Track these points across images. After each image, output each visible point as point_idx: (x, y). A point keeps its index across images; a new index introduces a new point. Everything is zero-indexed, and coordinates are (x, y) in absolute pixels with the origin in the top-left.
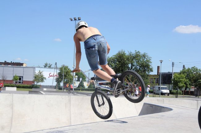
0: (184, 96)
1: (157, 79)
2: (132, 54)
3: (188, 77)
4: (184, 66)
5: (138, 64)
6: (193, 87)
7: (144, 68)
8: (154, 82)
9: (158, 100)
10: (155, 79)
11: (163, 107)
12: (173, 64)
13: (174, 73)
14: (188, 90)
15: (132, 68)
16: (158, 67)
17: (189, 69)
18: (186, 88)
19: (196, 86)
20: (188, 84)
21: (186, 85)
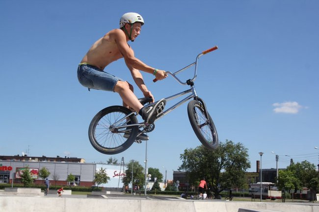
0: (294, 200)
1: (257, 178)
2: (222, 144)
3: (297, 174)
4: (292, 160)
5: (230, 158)
6: (305, 188)
7: (239, 163)
8: (253, 181)
9: (258, 205)
10: (254, 177)
12: (277, 157)
13: (279, 169)
14: (298, 192)
15: (222, 163)
16: (258, 162)
17: (298, 164)
18: (296, 190)
19: (309, 187)
20: (298, 184)
21: (296, 186)
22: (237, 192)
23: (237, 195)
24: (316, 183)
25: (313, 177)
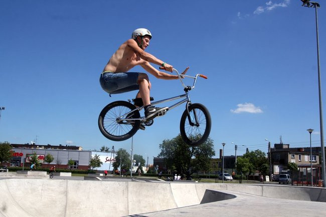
0: (249, 181)
1: (220, 163)
2: (193, 137)
3: (252, 161)
4: (247, 149)
6: (257, 171)
7: (206, 152)
8: (217, 166)
9: (221, 186)
10: (217, 163)
12: (236, 147)
13: (238, 157)
14: (252, 174)
15: (193, 151)
16: (221, 150)
17: (252, 152)
18: (251, 172)
19: (260, 171)
20: (252, 168)
21: (250, 169)
22: (205, 174)
23: (204, 177)
24: (266, 168)
25: (264, 163)
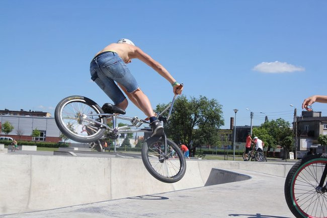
1: (230, 135)
3: (271, 132)
4: (266, 117)
5: (204, 114)
6: (278, 146)
7: (213, 120)
8: (226, 139)
9: (231, 164)
10: (227, 135)
11: (239, 174)
12: (252, 114)
13: (253, 127)
14: (271, 150)
15: (195, 120)
16: (232, 119)
17: (273, 121)
18: (270, 147)
19: (282, 145)
20: (271, 142)
21: (270, 143)
22: (210, 149)
23: (210, 153)
24: (290, 142)
25: (287, 135)
